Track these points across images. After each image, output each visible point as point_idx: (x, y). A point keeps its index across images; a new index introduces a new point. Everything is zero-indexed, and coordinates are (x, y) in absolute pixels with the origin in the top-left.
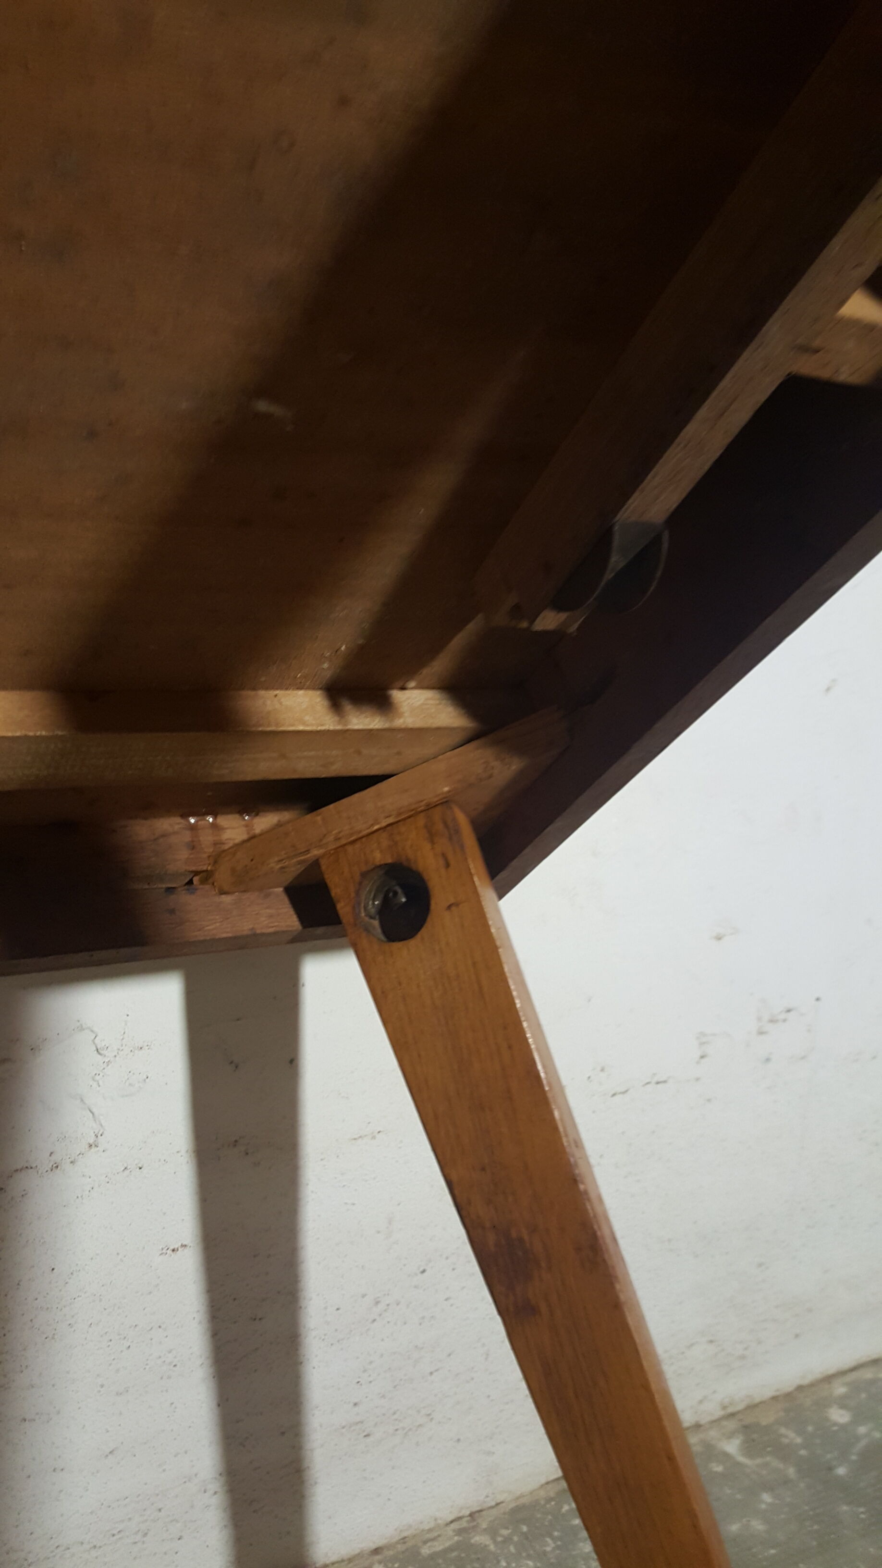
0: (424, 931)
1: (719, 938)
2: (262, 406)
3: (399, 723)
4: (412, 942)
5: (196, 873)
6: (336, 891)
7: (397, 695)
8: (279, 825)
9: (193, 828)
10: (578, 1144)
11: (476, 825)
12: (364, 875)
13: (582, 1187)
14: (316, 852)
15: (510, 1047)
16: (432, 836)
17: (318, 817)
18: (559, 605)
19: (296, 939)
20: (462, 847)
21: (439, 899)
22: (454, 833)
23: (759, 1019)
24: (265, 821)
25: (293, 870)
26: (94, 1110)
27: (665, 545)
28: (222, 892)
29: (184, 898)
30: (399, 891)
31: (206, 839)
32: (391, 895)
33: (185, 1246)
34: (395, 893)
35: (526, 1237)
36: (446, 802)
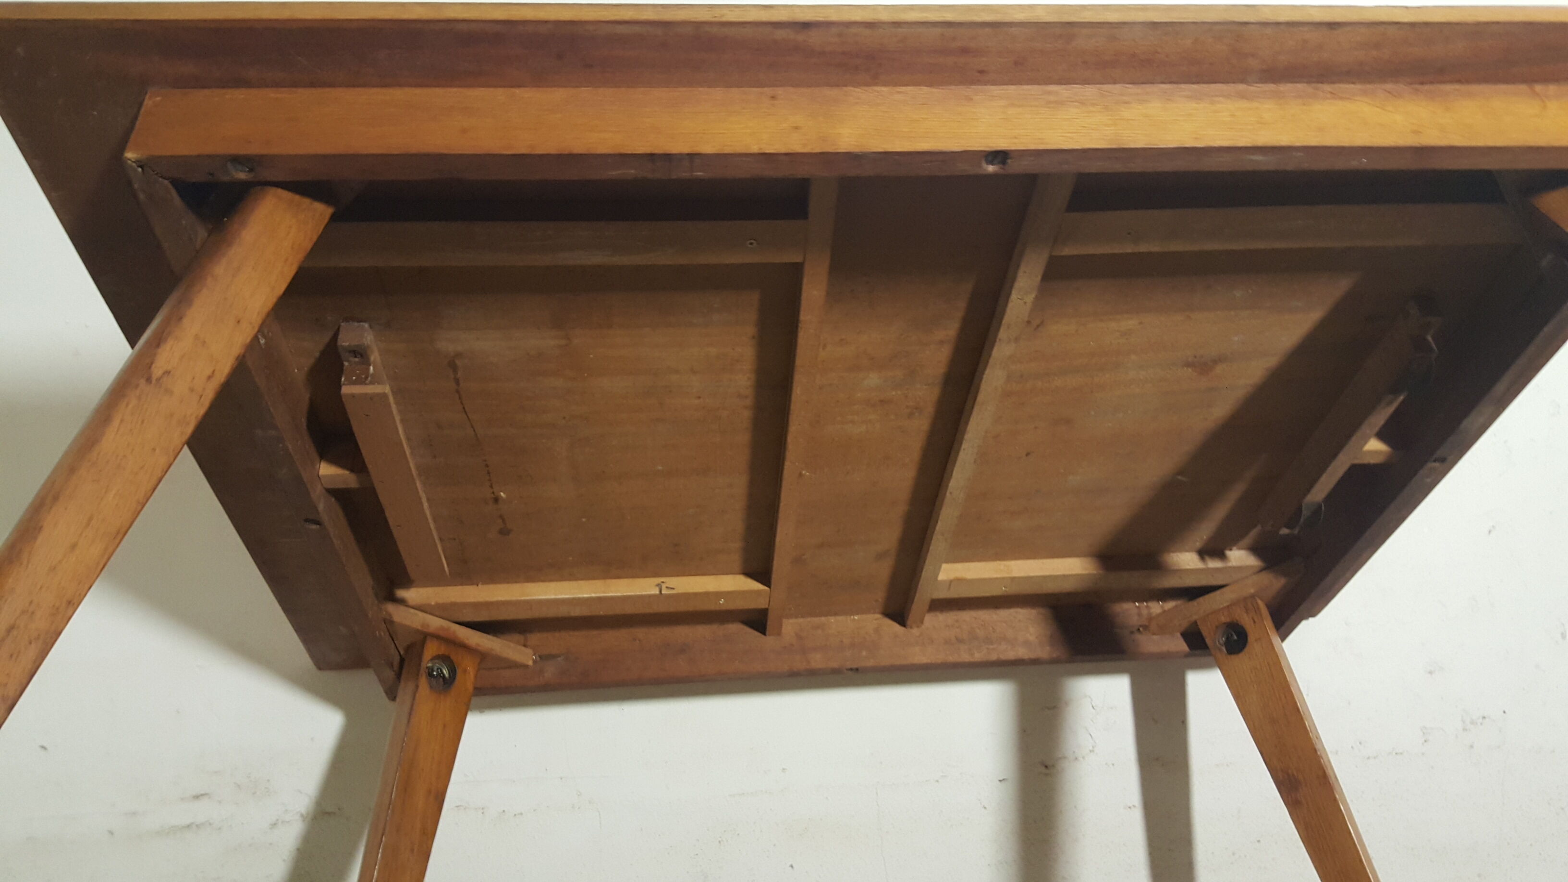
0: (1246, 650)
1: (1431, 673)
2: (1179, 477)
3: (1230, 564)
4: (1241, 655)
5: (1141, 626)
6: (1205, 633)
7: (1228, 553)
8: (1176, 606)
9: (1138, 607)
10: (1318, 738)
11: (1268, 606)
12: (1217, 627)
13: (1319, 753)
14: (1195, 617)
15: (1285, 697)
16: (1247, 611)
17: (1195, 603)
18: (1287, 527)
19: (1187, 656)
20: (1261, 615)
21: (1251, 638)
22: (1257, 610)
23: (1463, 722)
24: (1170, 605)
25: (1185, 624)
26: (1092, 734)
27: (1323, 508)
28: (1154, 634)
29: (1138, 637)
30: (1233, 633)
31: (1145, 612)
32: (1230, 636)
33: (1134, 806)
34: (1232, 635)
35: (1295, 774)
36: (1253, 596)
